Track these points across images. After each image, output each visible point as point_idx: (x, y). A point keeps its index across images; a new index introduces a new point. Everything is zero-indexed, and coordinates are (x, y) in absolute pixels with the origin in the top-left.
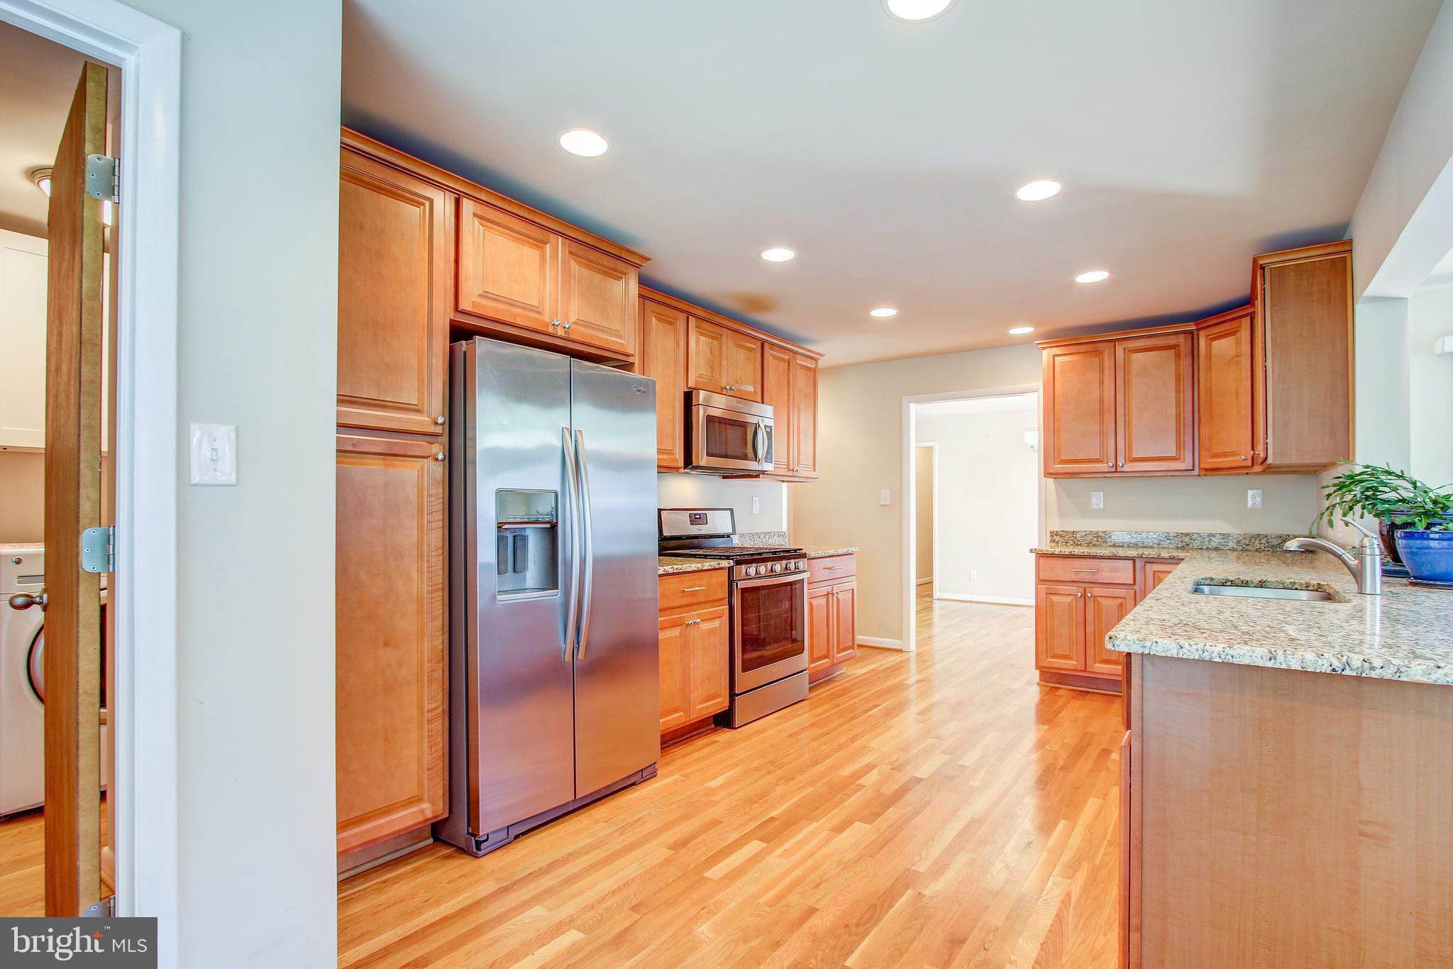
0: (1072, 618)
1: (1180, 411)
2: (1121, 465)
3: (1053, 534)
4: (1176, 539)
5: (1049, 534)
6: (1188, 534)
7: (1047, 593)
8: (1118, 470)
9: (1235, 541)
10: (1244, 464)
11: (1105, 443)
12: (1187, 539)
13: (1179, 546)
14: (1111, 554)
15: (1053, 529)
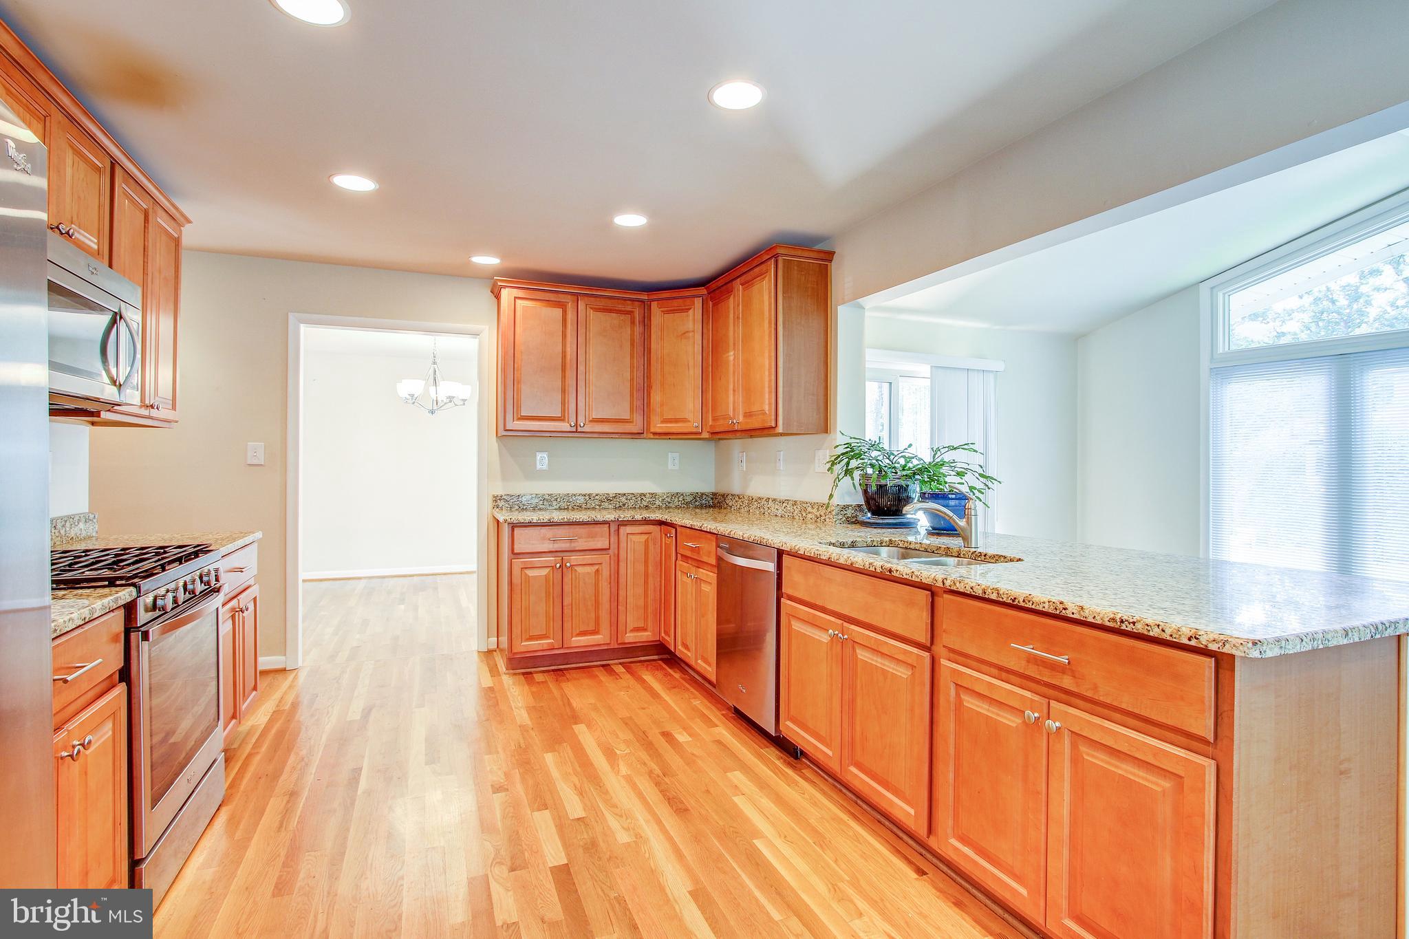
0: (549, 592)
1: (633, 376)
2: (582, 425)
3: (496, 499)
4: (615, 500)
5: (491, 499)
6: (625, 494)
7: (522, 568)
8: (579, 430)
9: (660, 500)
10: (694, 430)
11: (567, 401)
12: (623, 499)
13: (618, 506)
14: (590, 520)
15: (496, 494)
